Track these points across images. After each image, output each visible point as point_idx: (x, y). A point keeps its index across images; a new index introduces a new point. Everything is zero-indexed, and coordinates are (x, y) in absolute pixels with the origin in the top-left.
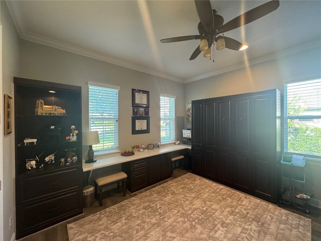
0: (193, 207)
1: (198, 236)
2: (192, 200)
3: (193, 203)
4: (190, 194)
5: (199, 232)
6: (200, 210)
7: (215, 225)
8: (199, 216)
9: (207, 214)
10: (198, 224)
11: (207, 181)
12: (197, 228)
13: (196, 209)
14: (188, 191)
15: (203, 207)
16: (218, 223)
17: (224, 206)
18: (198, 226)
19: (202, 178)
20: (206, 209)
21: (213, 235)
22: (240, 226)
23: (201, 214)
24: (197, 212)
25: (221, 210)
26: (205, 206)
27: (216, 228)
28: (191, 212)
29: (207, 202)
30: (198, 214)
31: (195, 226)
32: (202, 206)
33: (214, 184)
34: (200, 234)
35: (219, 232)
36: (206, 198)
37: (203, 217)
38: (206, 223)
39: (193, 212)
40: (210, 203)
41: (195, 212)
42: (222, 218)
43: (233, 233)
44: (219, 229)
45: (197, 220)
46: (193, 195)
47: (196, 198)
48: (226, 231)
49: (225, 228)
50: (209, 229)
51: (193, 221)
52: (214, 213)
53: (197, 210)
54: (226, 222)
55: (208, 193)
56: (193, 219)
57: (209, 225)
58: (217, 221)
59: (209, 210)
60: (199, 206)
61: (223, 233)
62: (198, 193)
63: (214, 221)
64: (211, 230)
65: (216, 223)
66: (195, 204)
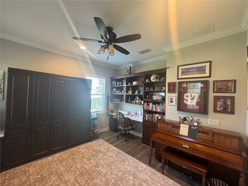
0: (72, 181)
1: (103, 183)
2: (61, 180)
3: (67, 180)
4: (51, 181)
5: (100, 181)
6: (78, 176)
7: (96, 171)
8: (85, 179)
9: (85, 173)
10: (93, 181)
11: (39, 161)
12: (97, 183)
13: (76, 180)
14: (43, 182)
15: (76, 174)
16: (95, 169)
17: (80, 161)
18: (95, 181)
19: (30, 164)
20: (79, 172)
21: (104, 174)
22: (99, 160)
23: (83, 177)
24: (80, 179)
25: (84, 164)
26: (76, 172)
27: (99, 171)
28: (78, 184)
29: (71, 169)
30: (82, 179)
31: (94, 183)
32: (74, 174)
33: (50, 158)
34: (102, 181)
35: (102, 170)
36: (66, 169)
37: (86, 176)
38: (93, 175)
39: (79, 182)
40: (73, 168)
41: (79, 181)
42: (91, 165)
43: (104, 164)
44: (100, 170)
45: (89, 181)
46: (54, 179)
47: (61, 177)
48: (101, 166)
49: (100, 166)
50: (99, 175)
51: (89, 184)
52: (85, 168)
53: (78, 179)
54: (95, 164)
55: (59, 166)
56: (86, 184)
57: (95, 174)
58: (93, 169)
59: (81, 171)
60: (74, 176)
61: (103, 169)
62: (54, 173)
63: (93, 170)
64: (99, 174)
65: (94, 170)
66: (69, 179)
